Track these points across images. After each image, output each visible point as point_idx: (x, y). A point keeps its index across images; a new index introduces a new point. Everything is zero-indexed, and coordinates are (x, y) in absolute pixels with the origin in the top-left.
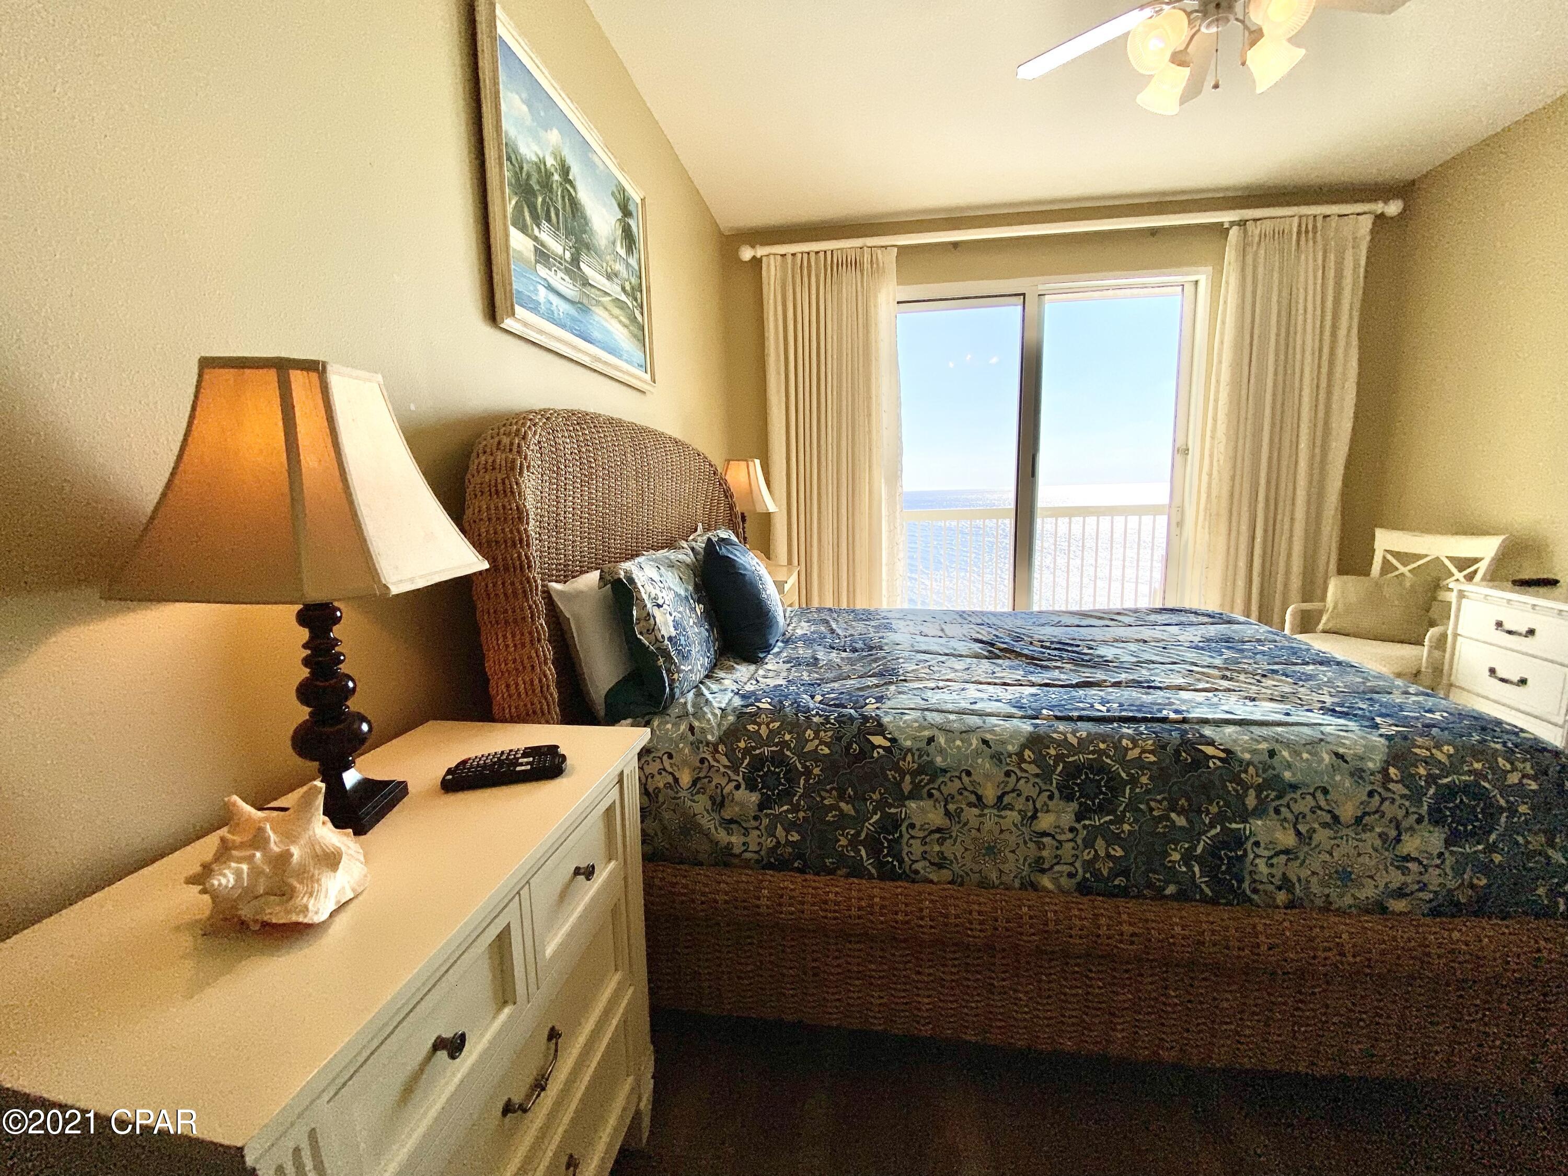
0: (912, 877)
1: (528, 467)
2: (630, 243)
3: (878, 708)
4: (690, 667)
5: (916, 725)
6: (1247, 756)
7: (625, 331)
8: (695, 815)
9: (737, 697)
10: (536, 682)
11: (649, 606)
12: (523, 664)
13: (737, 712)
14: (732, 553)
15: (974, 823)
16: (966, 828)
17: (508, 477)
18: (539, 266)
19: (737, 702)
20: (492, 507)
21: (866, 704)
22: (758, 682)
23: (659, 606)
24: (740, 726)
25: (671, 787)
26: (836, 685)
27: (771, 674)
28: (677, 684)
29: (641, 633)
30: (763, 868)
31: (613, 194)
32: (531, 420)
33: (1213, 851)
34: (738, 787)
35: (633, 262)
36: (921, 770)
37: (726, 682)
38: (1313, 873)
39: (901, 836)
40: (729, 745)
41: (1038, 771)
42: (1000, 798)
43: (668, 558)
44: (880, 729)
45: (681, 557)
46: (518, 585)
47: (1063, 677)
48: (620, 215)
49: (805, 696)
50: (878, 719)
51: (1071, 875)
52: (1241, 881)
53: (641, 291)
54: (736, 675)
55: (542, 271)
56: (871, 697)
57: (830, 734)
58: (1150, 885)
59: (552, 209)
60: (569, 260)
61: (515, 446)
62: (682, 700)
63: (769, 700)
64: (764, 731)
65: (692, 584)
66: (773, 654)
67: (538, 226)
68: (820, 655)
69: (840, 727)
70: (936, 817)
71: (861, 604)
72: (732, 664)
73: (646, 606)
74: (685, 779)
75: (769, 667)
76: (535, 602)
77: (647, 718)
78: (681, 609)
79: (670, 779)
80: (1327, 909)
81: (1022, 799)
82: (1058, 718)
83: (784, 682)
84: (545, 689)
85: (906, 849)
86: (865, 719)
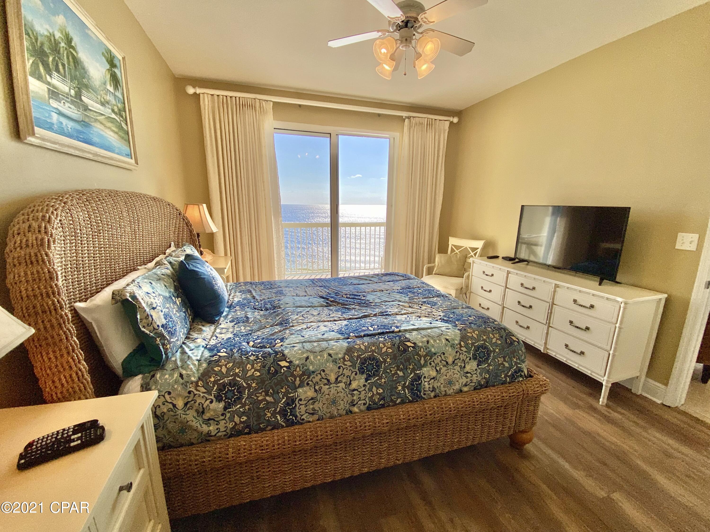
0: (301, 423)
1: (54, 242)
2: (116, 82)
3: (282, 345)
4: (176, 338)
5: (300, 352)
6: (420, 344)
7: (116, 136)
8: (188, 422)
9: (206, 350)
10: (74, 375)
11: (147, 310)
12: (63, 367)
13: (208, 361)
14: (196, 267)
15: (327, 392)
16: (323, 395)
17: (39, 251)
18: (51, 101)
19: (207, 354)
20: (29, 273)
21: (276, 344)
22: (217, 337)
23: (154, 308)
24: (210, 369)
25: (172, 411)
26: (259, 333)
27: (224, 331)
28: (170, 350)
29: (144, 327)
30: (229, 438)
31: (103, 54)
32: (52, 206)
33: (412, 384)
34: (211, 402)
35: (119, 94)
36: (304, 374)
37: (199, 341)
38: (442, 384)
39: (296, 405)
40: (205, 381)
41: (351, 364)
42: (337, 379)
43: (156, 274)
44: (284, 357)
45: (164, 271)
46: (54, 321)
47: (356, 313)
48: (108, 67)
49: (244, 344)
50: (282, 352)
51: (364, 404)
52: (420, 392)
53: (125, 111)
54: (204, 334)
55: (54, 103)
56: (278, 339)
57: (259, 365)
58: (392, 400)
59: (60, 65)
60: (74, 95)
61: (43, 229)
62: (173, 359)
63: (225, 350)
64: (224, 370)
65: (173, 288)
66: (224, 317)
67: (50, 75)
68: (249, 315)
69: (264, 360)
70: (311, 393)
71: (265, 279)
72: (200, 327)
73: (145, 311)
74: (180, 403)
75: (222, 326)
76: (68, 329)
77: (152, 373)
78: (168, 305)
79: (171, 406)
80: (445, 395)
81: (345, 377)
82: (356, 337)
83: (231, 336)
84: (81, 377)
85: (298, 411)
86: (276, 353)
